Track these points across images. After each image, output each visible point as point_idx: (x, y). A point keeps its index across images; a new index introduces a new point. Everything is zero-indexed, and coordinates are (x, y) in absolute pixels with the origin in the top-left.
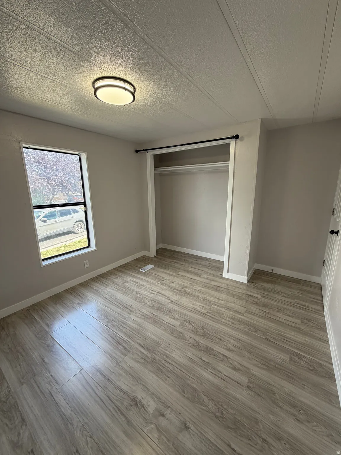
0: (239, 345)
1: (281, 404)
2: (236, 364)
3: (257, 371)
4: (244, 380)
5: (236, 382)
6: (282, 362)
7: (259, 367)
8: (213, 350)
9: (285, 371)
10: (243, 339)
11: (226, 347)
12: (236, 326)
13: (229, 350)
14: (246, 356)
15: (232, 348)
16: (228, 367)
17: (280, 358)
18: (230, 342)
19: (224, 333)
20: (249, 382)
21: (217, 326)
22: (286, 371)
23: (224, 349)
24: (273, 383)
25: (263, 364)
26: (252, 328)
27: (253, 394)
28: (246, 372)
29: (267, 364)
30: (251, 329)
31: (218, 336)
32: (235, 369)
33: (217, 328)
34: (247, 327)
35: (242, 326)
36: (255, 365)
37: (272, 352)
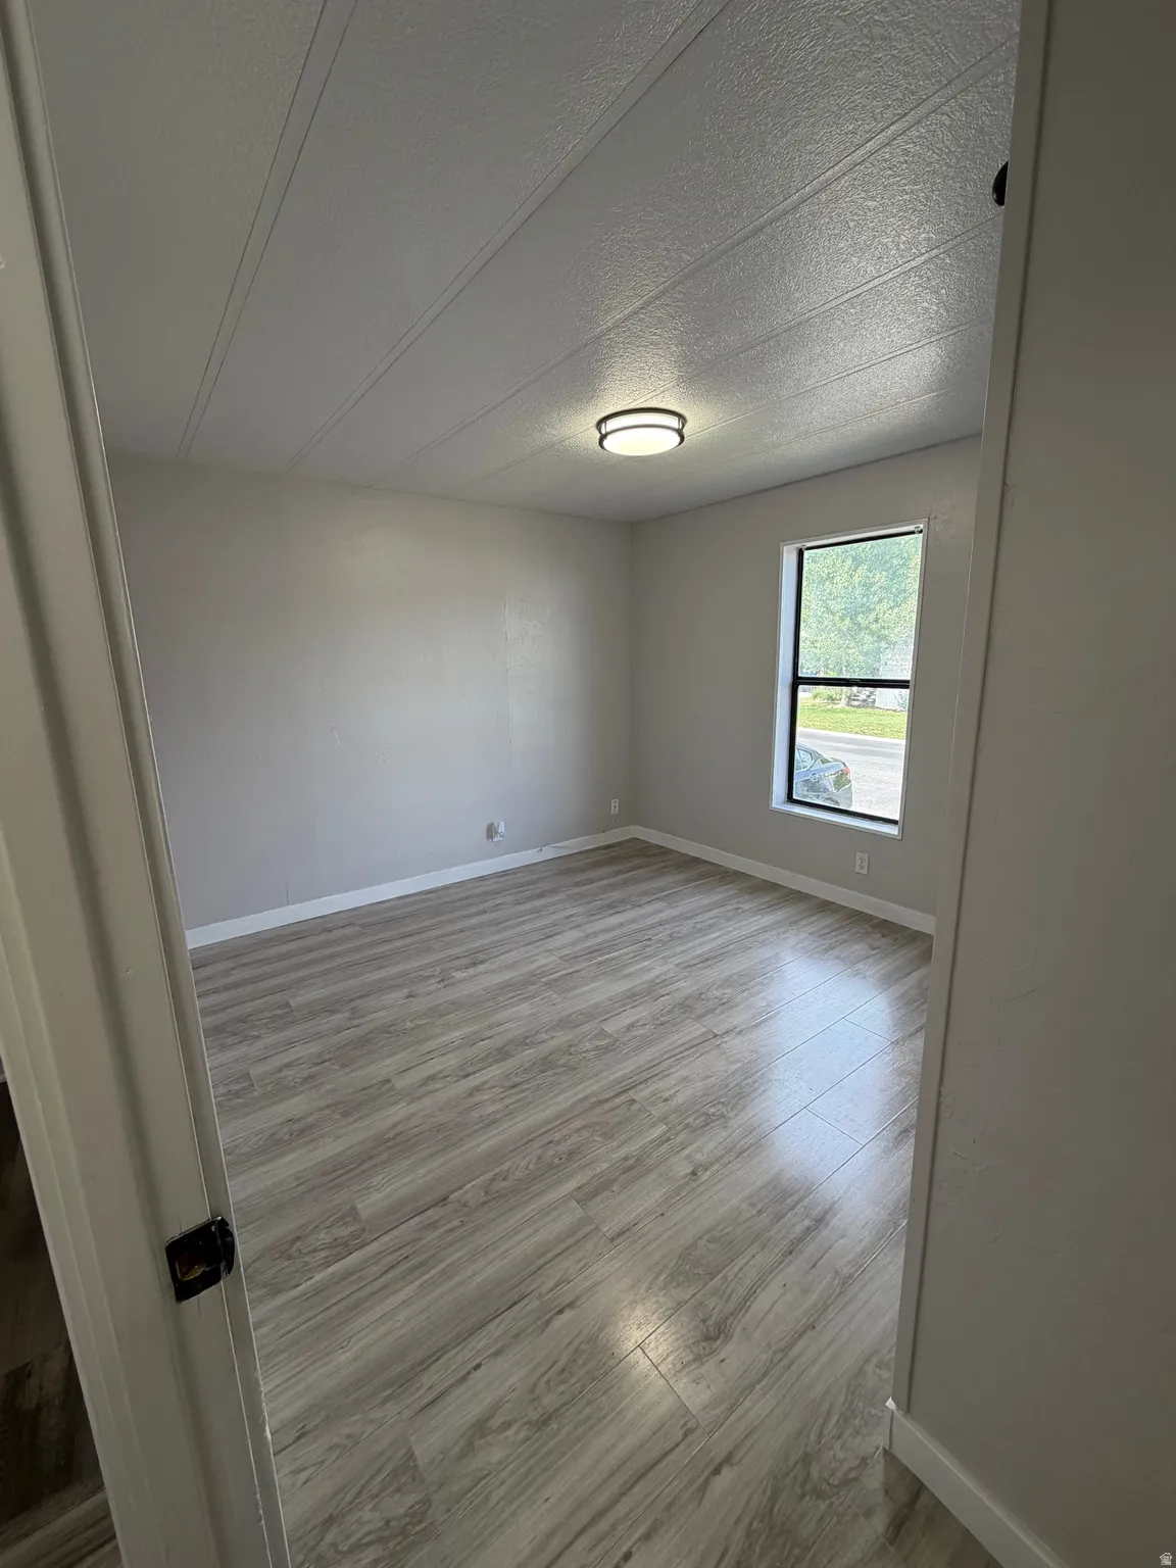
0: (475, 1114)
1: (327, 1112)
2: (437, 1086)
3: (398, 1112)
4: (400, 1083)
5: (408, 1069)
6: (365, 1184)
7: (400, 1122)
8: (498, 1062)
9: (351, 1170)
10: (484, 1138)
11: (486, 1086)
12: (536, 1145)
13: (478, 1089)
14: (438, 1113)
15: (478, 1098)
16: (445, 1069)
17: (378, 1187)
18: (493, 1101)
19: (529, 1103)
20: (393, 1088)
21: (561, 1098)
22: (347, 1172)
23: (486, 1082)
24: (356, 1125)
25: (398, 1135)
26: (505, 1183)
27: (374, 1081)
28: (411, 1096)
29: (391, 1143)
30: (504, 1179)
31: (529, 1086)
32: (432, 1078)
33: (556, 1096)
34: (519, 1174)
35: (527, 1159)
36: (408, 1118)
37: (405, 1181)
